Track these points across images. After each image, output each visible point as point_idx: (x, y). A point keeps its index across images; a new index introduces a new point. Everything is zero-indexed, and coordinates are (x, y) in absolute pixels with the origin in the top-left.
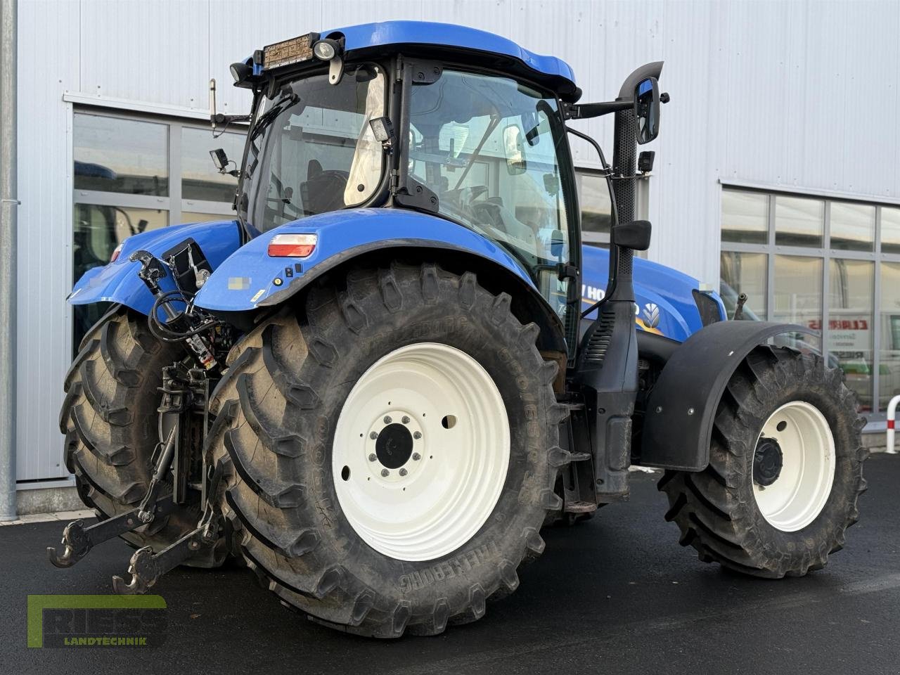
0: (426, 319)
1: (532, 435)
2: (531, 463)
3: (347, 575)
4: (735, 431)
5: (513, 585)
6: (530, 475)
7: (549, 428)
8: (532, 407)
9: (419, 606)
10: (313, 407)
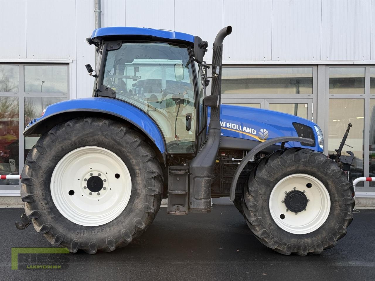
0: (86, 138)
1: (138, 182)
2: (138, 193)
3: (52, 228)
4: (255, 186)
5: (129, 240)
6: (138, 198)
7: (146, 180)
8: (138, 171)
9: (83, 242)
10: (37, 168)
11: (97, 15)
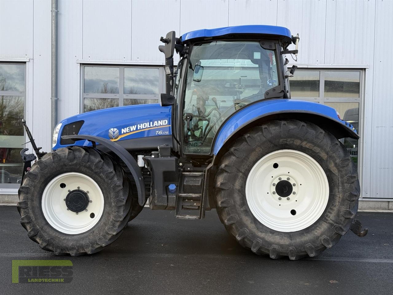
11: (54, 14)
